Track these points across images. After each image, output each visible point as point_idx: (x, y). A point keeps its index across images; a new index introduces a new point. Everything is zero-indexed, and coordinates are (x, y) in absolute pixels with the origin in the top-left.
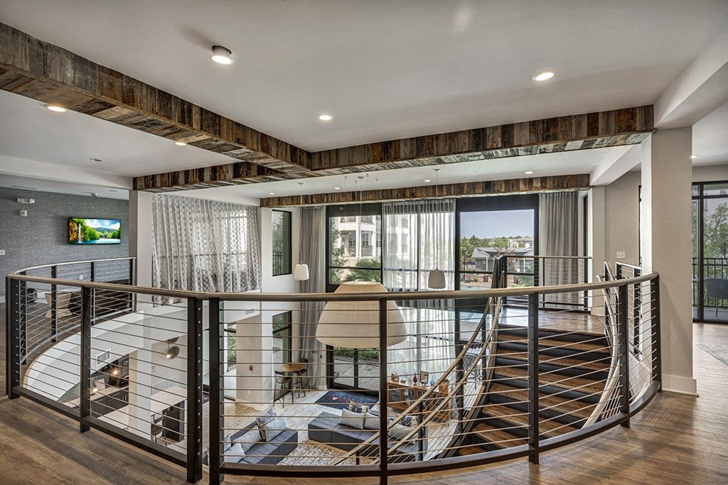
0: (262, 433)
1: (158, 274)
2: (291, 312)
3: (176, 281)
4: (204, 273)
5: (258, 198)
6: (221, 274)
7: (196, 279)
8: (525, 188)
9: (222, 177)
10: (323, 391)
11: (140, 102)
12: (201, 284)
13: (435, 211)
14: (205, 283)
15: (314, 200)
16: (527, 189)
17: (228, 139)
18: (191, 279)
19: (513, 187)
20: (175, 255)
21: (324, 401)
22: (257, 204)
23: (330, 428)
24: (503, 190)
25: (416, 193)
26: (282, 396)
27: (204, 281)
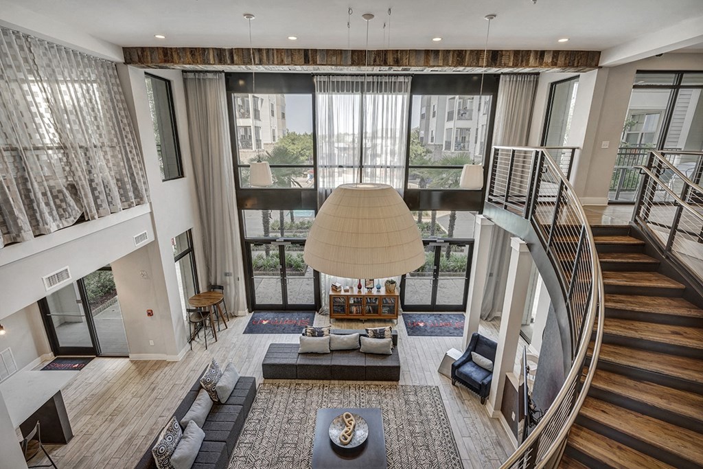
0: (213, 393)
2: (190, 230)
5: (118, 46)
6: (84, 183)
8: (535, 62)
10: (246, 317)
12: (52, 203)
13: (386, 91)
14: (58, 201)
15: (235, 58)
16: (537, 65)
19: (522, 61)
21: (252, 329)
22: (118, 58)
23: (293, 361)
24: (511, 64)
25: (402, 59)
26: (196, 334)
27: (55, 197)
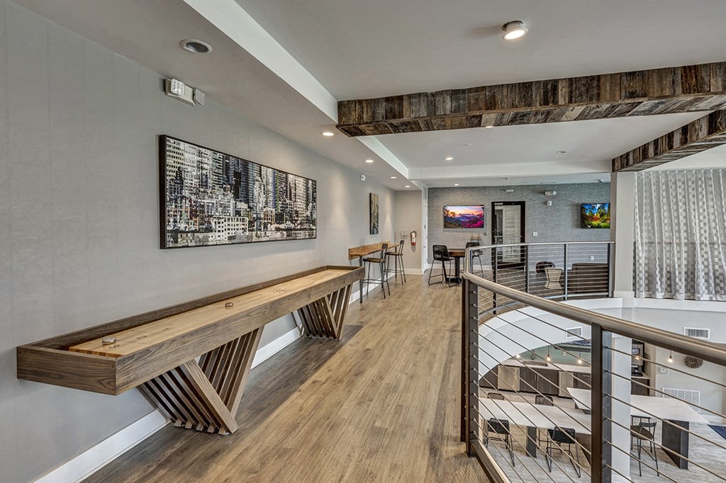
1: (642, 261)
3: (669, 272)
4: (717, 267)
7: (702, 274)
9: (694, 138)
11: (501, 103)
12: (711, 281)
14: (718, 281)
17: (613, 98)
18: (693, 273)
20: (668, 241)
27: (716, 278)
